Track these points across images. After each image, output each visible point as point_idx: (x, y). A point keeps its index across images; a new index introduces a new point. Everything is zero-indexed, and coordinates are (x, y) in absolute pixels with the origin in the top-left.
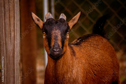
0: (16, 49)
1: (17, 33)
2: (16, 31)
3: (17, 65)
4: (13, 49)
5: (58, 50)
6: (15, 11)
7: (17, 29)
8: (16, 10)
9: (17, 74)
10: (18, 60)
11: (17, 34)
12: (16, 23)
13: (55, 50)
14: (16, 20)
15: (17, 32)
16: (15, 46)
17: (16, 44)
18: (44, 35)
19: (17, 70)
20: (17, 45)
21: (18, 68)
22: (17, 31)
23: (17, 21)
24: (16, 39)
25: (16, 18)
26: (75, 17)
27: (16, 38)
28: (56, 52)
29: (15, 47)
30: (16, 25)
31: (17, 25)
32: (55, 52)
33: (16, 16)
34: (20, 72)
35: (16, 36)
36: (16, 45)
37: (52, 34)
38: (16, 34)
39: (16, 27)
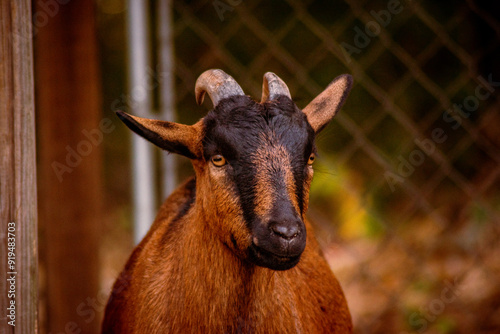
0: (19, 212)
1: (25, 150)
2: (22, 140)
3: (26, 278)
4: (7, 213)
5: (294, 230)
6: (17, 62)
7: (24, 134)
8: (21, 57)
9: (24, 313)
10: (26, 258)
11: (22, 153)
12: (18, 109)
13: (284, 230)
14: (18, 96)
15: (22, 145)
16: (14, 200)
17: (21, 193)
18: (220, 163)
19: (26, 298)
20: (24, 196)
21: (26, 291)
22: (25, 141)
23: (22, 100)
24: (22, 172)
25: (18, 88)
26: (324, 94)
27: (18, 168)
28: (286, 237)
29: (14, 206)
30: (18, 116)
31: (22, 116)
32: (284, 240)
33: (21, 79)
34: (37, 306)
35: (18, 162)
36: (18, 198)
37: (255, 165)
38: (18, 153)
39: (18, 126)
